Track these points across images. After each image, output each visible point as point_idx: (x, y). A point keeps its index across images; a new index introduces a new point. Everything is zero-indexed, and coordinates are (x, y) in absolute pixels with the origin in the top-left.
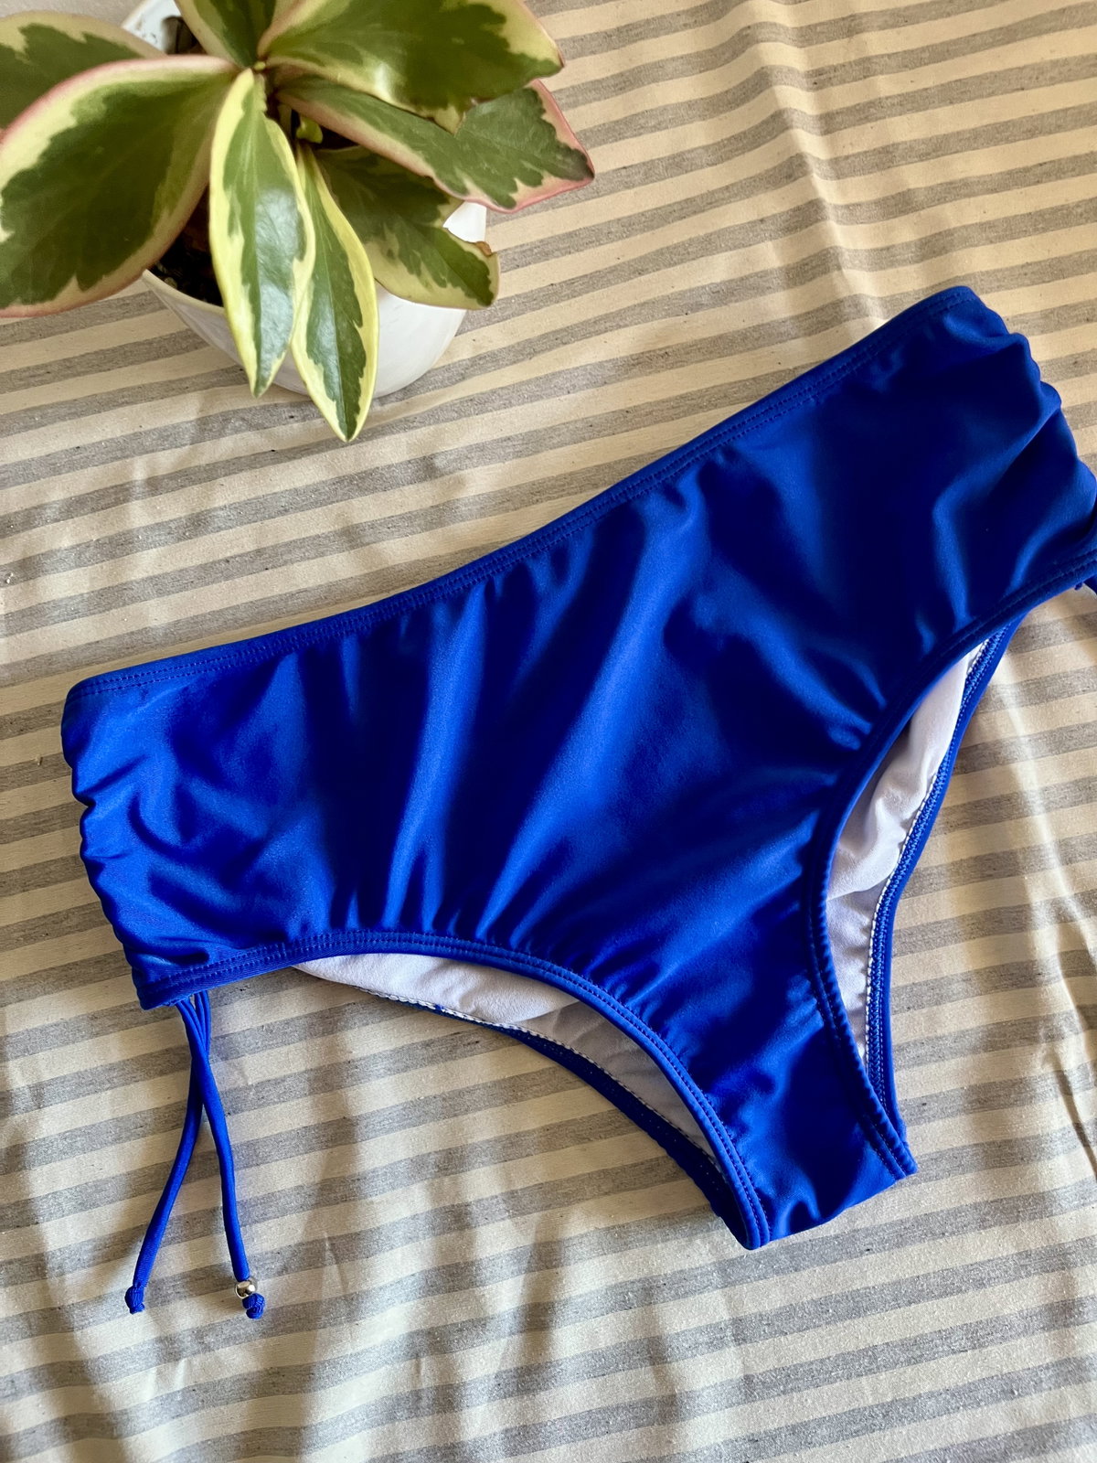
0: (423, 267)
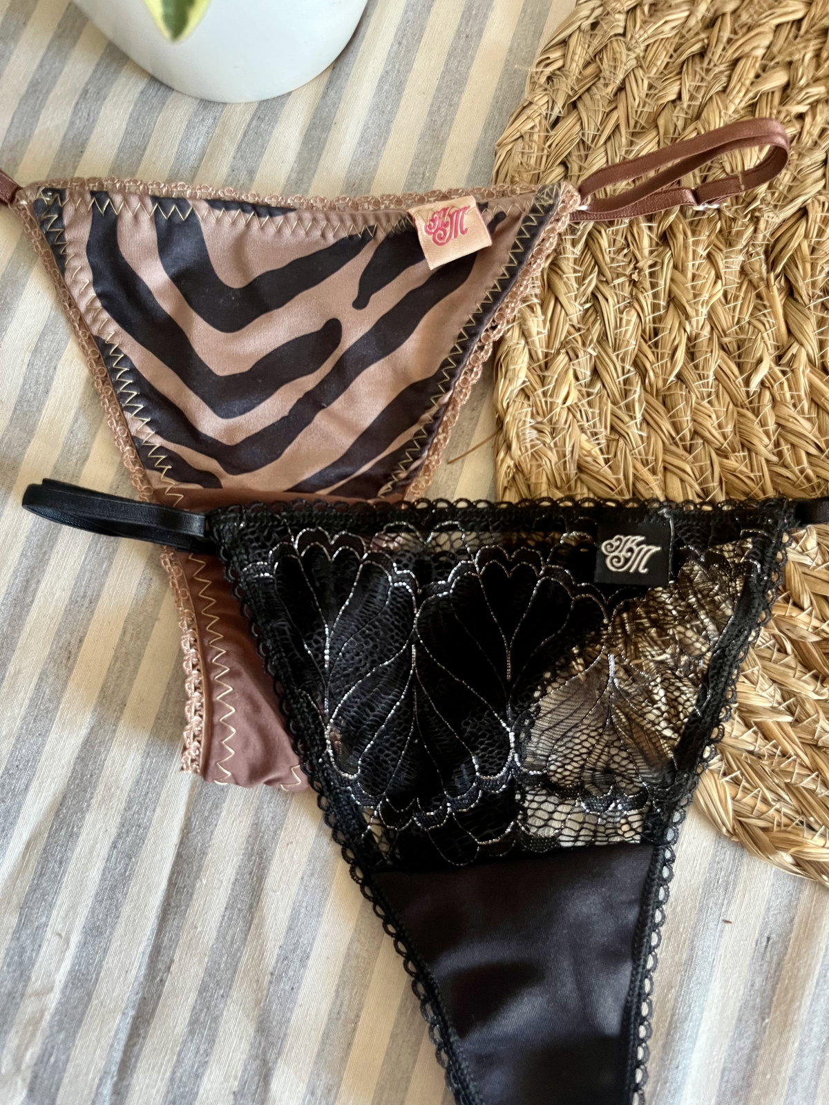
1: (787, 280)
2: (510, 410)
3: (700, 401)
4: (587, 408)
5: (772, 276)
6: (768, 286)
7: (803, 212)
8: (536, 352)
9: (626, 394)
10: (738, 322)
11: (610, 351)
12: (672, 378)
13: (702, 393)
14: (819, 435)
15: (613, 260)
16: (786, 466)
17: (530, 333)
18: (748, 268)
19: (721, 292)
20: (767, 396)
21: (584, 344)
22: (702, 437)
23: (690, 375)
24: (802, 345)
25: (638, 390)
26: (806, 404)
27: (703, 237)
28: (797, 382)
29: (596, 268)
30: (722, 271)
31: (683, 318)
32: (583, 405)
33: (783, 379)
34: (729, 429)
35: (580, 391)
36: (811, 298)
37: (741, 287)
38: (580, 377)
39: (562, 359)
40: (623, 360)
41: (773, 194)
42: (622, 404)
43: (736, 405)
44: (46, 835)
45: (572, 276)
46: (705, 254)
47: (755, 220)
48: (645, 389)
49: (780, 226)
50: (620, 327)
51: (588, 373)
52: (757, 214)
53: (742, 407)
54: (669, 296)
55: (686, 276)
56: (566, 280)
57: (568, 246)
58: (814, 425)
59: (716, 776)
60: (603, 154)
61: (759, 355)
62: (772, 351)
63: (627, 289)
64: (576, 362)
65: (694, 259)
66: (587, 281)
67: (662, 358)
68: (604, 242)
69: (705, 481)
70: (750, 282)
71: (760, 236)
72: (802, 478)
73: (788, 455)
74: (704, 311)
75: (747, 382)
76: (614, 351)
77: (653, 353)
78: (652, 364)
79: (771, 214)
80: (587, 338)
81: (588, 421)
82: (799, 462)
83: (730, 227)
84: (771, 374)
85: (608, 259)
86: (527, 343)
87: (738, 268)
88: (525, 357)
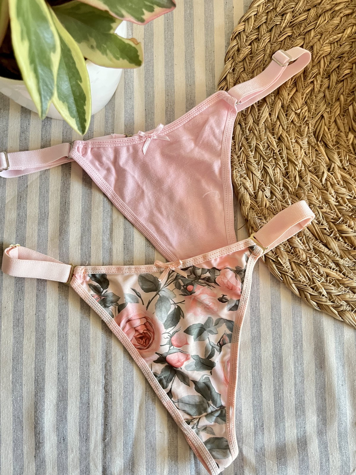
0: (108, 52)
1: (324, 142)
2: (249, 215)
3: (308, 192)
4: (273, 206)
5: (319, 142)
6: (318, 146)
7: (322, 117)
8: (251, 193)
9: (284, 197)
10: (312, 162)
11: (274, 184)
12: (297, 187)
13: (308, 189)
14: (349, 192)
15: (266, 153)
16: (342, 206)
17: (247, 187)
18: (310, 142)
19: (304, 152)
20: (329, 184)
21: (266, 185)
22: (313, 204)
23: (303, 184)
24: (335, 163)
25: (287, 195)
26: (342, 182)
27: (293, 136)
28: (337, 176)
29: (262, 158)
30: (302, 145)
31: (295, 166)
32: (272, 206)
33: (332, 176)
34: (320, 199)
35: (269, 201)
36: (333, 146)
37: (309, 148)
38: (268, 196)
39: (260, 193)
40: (280, 187)
41: (311, 113)
42: (284, 201)
43: (320, 189)
44: (145, 403)
45: (255, 163)
46: (295, 141)
47: (308, 124)
48: (289, 193)
49: (316, 123)
50: (275, 175)
51: (270, 194)
52: (308, 122)
53: (322, 190)
54: (288, 159)
55: (291, 151)
56: (253, 165)
57: (250, 153)
58: (346, 188)
59: (349, 312)
60: (251, 116)
61: (322, 171)
62: (326, 168)
63: (274, 161)
64: (265, 192)
65: (292, 145)
66: (260, 163)
67: (292, 182)
68: (261, 148)
69: (318, 218)
70: (312, 146)
71: (311, 130)
72: (348, 208)
73: (341, 201)
74: (300, 161)
75: (321, 181)
76: (276, 184)
77: (288, 180)
78: (289, 184)
79: (312, 121)
80: (266, 183)
81: (275, 210)
82: (345, 203)
83: (300, 129)
84: (328, 175)
85: (264, 153)
86: (247, 191)
87: (307, 143)
88: (248, 196)
